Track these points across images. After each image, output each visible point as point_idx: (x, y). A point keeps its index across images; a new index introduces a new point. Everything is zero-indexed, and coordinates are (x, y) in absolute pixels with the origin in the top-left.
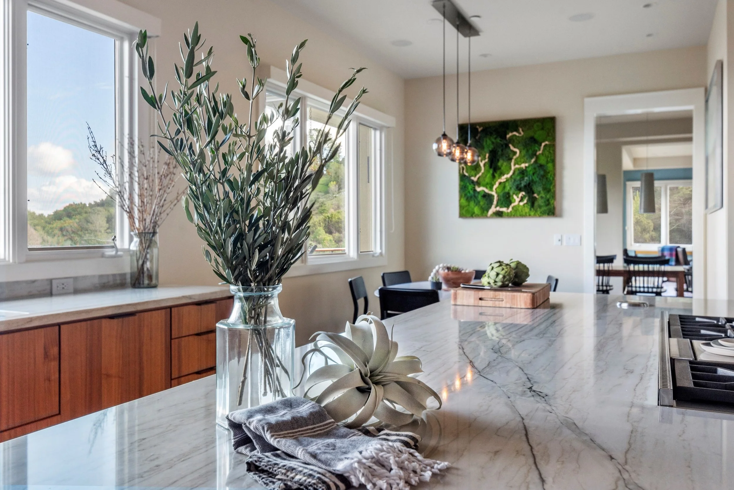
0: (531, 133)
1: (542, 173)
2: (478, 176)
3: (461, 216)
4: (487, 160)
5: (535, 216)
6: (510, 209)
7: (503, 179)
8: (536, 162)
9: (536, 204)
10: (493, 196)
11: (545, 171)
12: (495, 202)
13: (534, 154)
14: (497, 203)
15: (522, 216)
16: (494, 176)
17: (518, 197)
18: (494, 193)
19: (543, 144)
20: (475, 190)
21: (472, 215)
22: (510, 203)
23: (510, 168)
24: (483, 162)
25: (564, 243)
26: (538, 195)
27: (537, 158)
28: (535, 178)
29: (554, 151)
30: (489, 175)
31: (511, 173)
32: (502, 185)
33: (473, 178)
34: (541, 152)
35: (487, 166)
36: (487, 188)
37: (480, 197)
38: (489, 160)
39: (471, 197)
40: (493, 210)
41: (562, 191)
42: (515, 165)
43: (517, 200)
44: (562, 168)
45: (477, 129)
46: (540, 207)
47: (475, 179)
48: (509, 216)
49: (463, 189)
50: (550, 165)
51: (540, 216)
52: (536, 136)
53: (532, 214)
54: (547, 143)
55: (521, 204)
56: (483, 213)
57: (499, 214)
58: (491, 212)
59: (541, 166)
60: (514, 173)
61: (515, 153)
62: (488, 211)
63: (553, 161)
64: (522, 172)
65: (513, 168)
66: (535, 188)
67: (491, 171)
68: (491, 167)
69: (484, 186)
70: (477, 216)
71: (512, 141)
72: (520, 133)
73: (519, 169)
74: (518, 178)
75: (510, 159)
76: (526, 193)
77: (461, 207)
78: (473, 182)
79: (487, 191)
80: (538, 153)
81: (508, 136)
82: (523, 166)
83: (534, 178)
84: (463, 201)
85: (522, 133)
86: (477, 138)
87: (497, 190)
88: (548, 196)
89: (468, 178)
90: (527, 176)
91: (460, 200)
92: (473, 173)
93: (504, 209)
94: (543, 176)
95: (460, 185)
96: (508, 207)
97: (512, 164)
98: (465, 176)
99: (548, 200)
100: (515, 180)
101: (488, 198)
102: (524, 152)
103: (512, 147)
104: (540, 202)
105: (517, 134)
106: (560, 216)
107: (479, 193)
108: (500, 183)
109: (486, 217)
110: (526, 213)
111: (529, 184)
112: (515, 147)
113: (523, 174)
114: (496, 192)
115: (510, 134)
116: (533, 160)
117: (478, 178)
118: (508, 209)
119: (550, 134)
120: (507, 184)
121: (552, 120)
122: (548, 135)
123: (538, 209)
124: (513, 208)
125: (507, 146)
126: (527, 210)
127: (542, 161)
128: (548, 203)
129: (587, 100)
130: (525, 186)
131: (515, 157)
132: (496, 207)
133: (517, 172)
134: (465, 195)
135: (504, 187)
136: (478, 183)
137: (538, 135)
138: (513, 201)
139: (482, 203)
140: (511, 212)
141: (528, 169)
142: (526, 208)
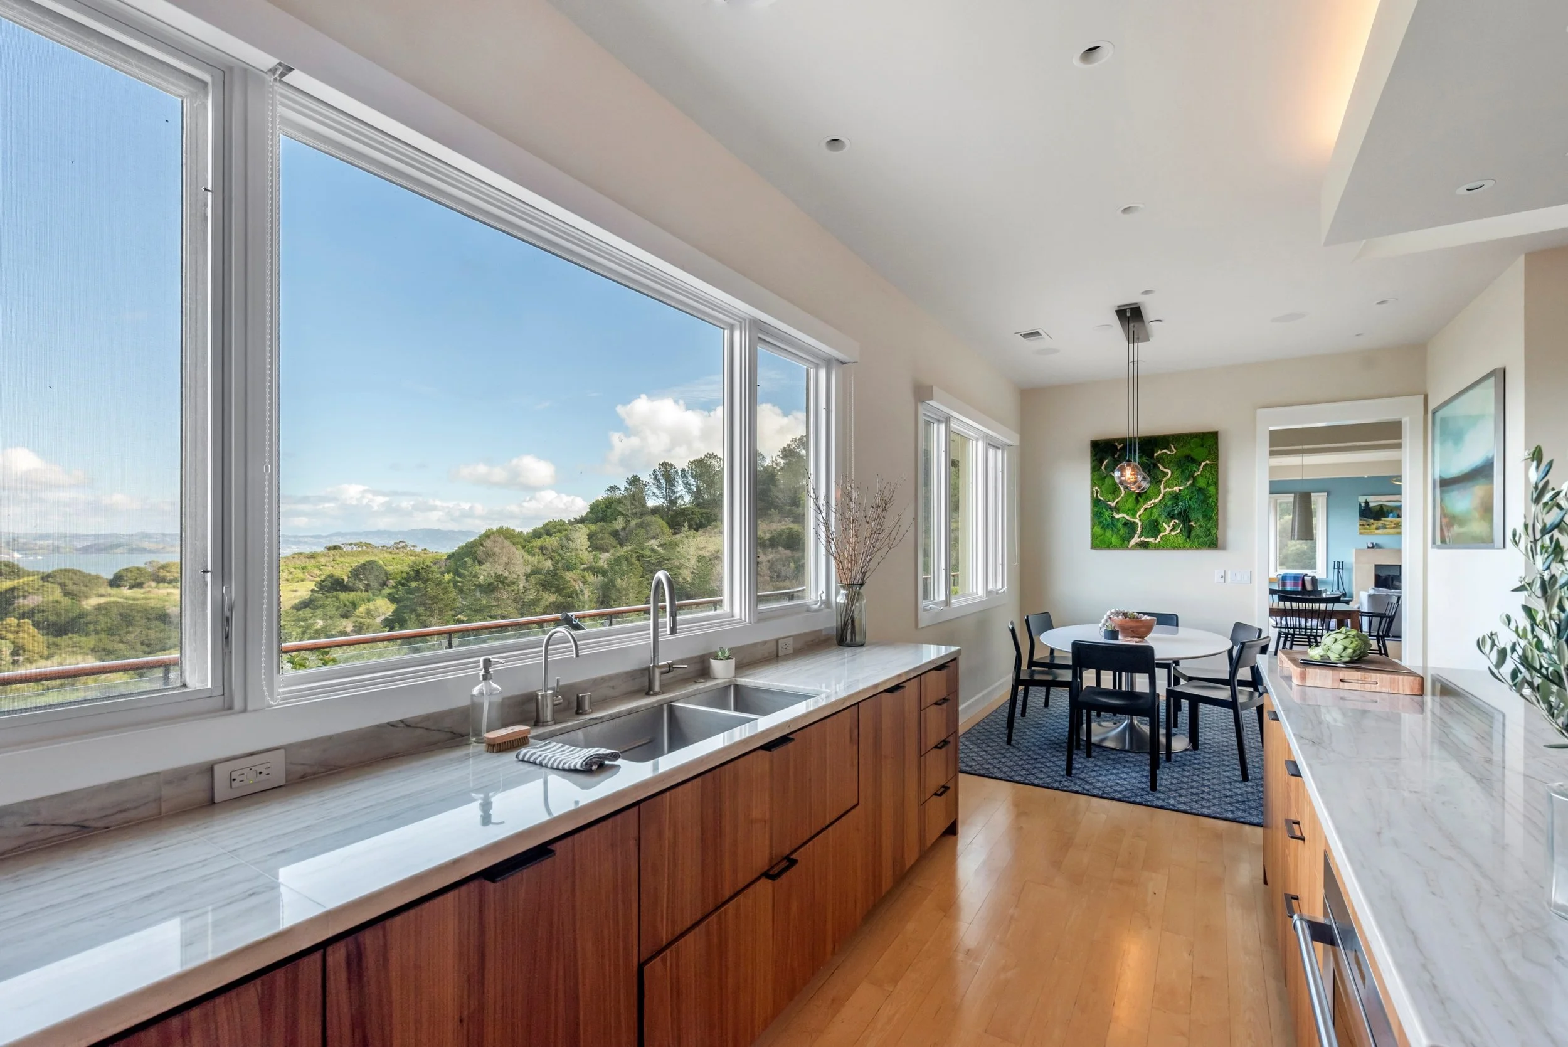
0: (1186, 451)
1: (1202, 497)
2: (1116, 501)
3: (1094, 546)
5: (1190, 548)
6: (1159, 539)
7: (1149, 504)
8: (1193, 485)
9: (1193, 534)
10: (1137, 524)
11: (1205, 495)
12: (1139, 531)
13: (1191, 476)
14: (1142, 532)
15: (1174, 548)
16: (1137, 501)
17: (1169, 526)
18: (1137, 521)
19: (1203, 464)
20: (1113, 517)
21: (1109, 546)
22: (1160, 532)
23: (1160, 492)
25: (1229, 580)
26: (1196, 523)
27: (1195, 479)
28: (1193, 504)
29: (1217, 472)
30: (1131, 500)
31: (1160, 497)
32: (1148, 511)
33: (1110, 503)
34: (1199, 473)
36: (1128, 515)
37: (1120, 525)
39: (1108, 525)
40: (1136, 539)
41: (1225, 519)
42: (1165, 488)
43: (1168, 529)
44: (1226, 492)
45: (1116, 446)
46: (1198, 537)
47: (1113, 504)
48: (1157, 547)
49: (1097, 516)
50: (1212, 489)
51: (1197, 548)
52: (1194, 455)
53: (1188, 545)
54: (1208, 462)
55: (1173, 533)
56: (1123, 543)
57: (1144, 545)
58: (1133, 542)
59: (1200, 489)
60: (1163, 498)
61: (1166, 474)
62: (1129, 542)
63: (1216, 484)
64: (1176, 497)
65: (1163, 491)
66: (1192, 515)
69: (1124, 512)
70: (1115, 547)
71: (1160, 459)
72: (1173, 451)
73: (1170, 493)
74: (1169, 503)
75: (1160, 481)
76: (1180, 521)
77: (1094, 536)
78: (1111, 508)
79: (1128, 518)
80: (1196, 474)
81: (1156, 455)
82: (1176, 489)
83: (1191, 503)
84: (1098, 530)
85: (1175, 451)
86: (1116, 456)
87: (1142, 516)
88: (1209, 525)
89: (1104, 502)
90: (1182, 501)
91: (1092, 529)
92: (1110, 497)
93: (1151, 540)
94: (1203, 502)
95: (1092, 510)
96: (1156, 537)
97: (1162, 486)
98: (1100, 500)
99: (1209, 530)
100: (1166, 505)
101: (1130, 526)
102: (1177, 474)
103: (1161, 468)
104: (1197, 531)
105: (1169, 452)
106: (1224, 548)
107: (1118, 520)
108: (1146, 509)
109: (1127, 548)
110: (1180, 544)
111: (1185, 511)
112: (1165, 468)
113: (1177, 499)
114: (1140, 520)
115: (1159, 452)
116: (1190, 482)
117: (1117, 503)
118: (1156, 540)
119: (1212, 452)
120: (1154, 510)
121: (1214, 435)
122: (1210, 453)
123: (1196, 540)
124: (1161, 538)
125: (1155, 465)
126: (1181, 540)
127: (1202, 483)
128: (1208, 533)
129: (1259, 411)
130: (1180, 513)
131: (1165, 479)
132: (1139, 537)
133: (1168, 497)
134: (1101, 523)
135: (1151, 514)
136: (1117, 509)
137: (1198, 453)
138: (1162, 530)
139: (1122, 532)
140: (1159, 542)
141: (1183, 494)
142: (1179, 538)
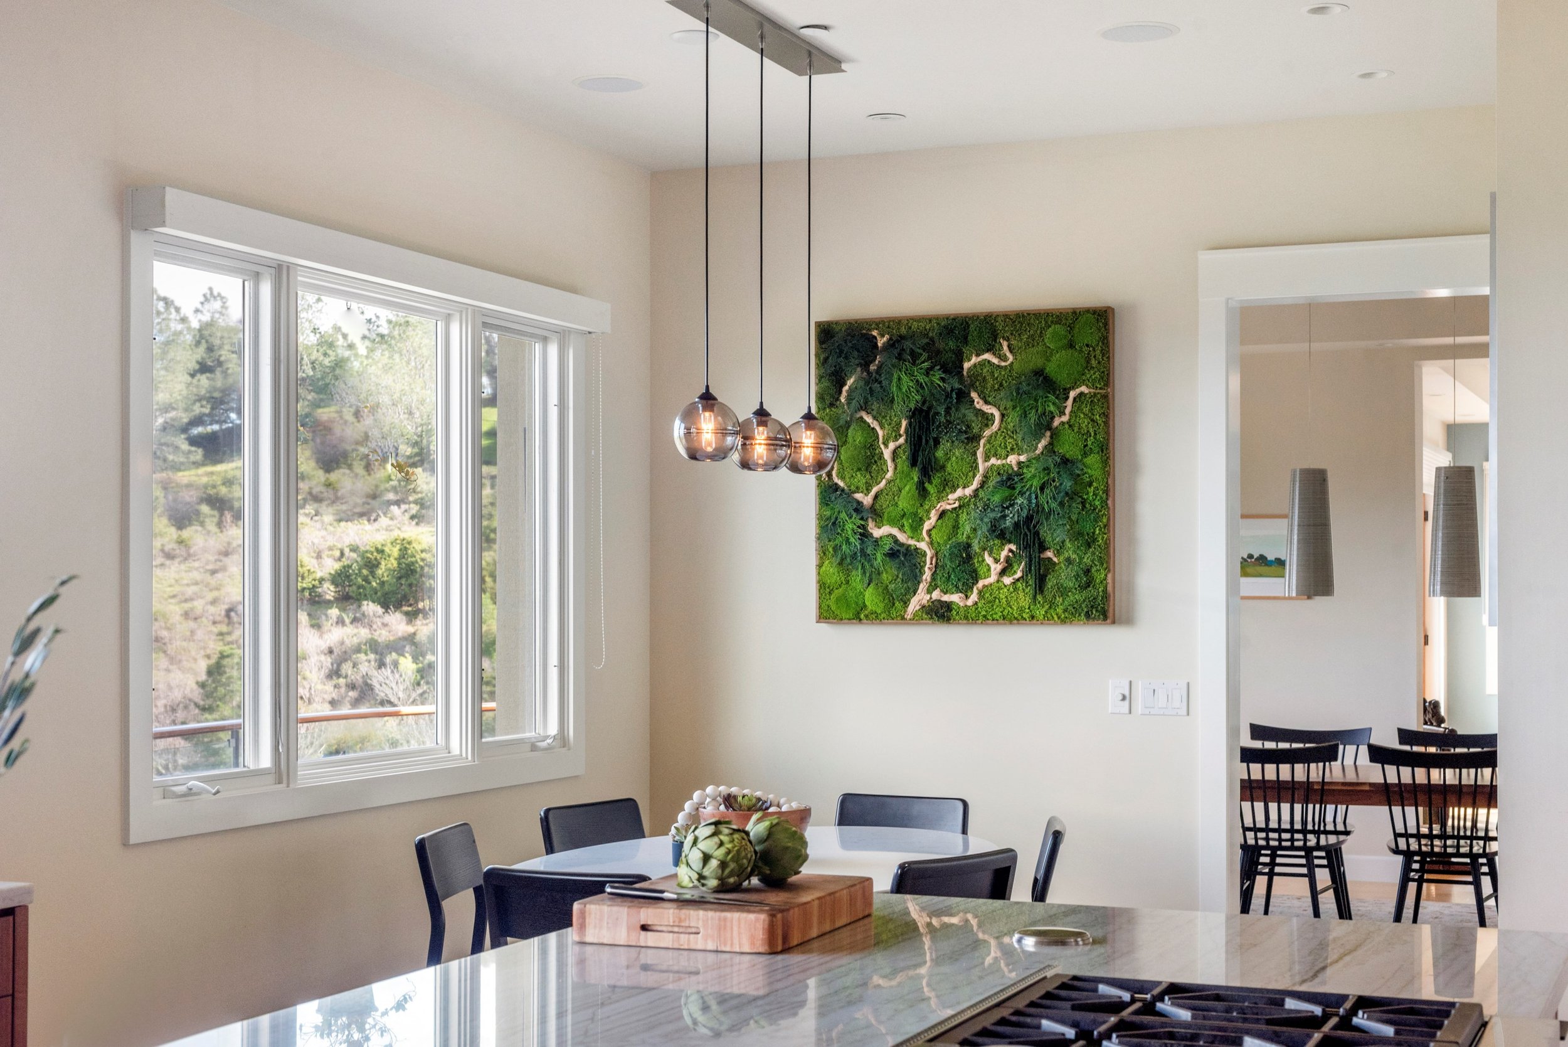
0: (1034, 359)
1: (1071, 484)
2: (874, 491)
3: (824, 614)
4: (902, 440)
5: (1047, 619)
6: (974, 597)
7: (952, 501)
8: (1050, 449)
9: (1051, 582)
10: (925, 555)
11: (1075, 478)
12: (927, 575)
13: (1044, 425)
14: (933, 578)
15: (1008, 620)
16: (923, 492)
17: (997, 561)
18: (923, 546)
19: (1072, 394)
20: (865, 535)
21: (859, 615)
22: (975, 578)
23: (974, 467)
24: (892, 446)
25: (1140, 706)
26: (1058, 553)
27: (1055, 434)
28: (1050, 501)
30: (909, 489)
31: (977, 482)
32: (949, 521)
33: (858, 496)
34: (1064, 418)
35: (904, 457)
36: (901, 528)
38: (906, 441)
39: (855, 557)
40: (921, 596)
41: (1132, 539)
42: (987, 458)
43: (996, 568)
44: (1134, 469)
45: (874, 340)
46: (1062, 591)
47: (867, 500)
48: (970, 617)
49: (830, 530)
50: (1093, 460)
51: (1059, 621)
52: (1053, 368)
53: (1037, 613)
54: (1084, 389)
55: (1007, 580)
56: (891, 607)
57: (940, 613)
58: (914, 605)
59: (1065, 461)
60: (983, 485)
61: (987, 419)
62: (906, 603)
63: (1105, 449)
64: (1010, 480)
65: (981, 468)
66: (1049, 532)
67: (915, 476)
68: (914, 463)
69: (892, 522)
70: (872, 620)
71: (979, 380)
72: (1005, 358)
73: (998, 470)
74: (997, 498)
75: (977, 440)
76: (1023, 546)
77: (824, 588)
78: (858, 508)
79: (902, 538)
80: (1056, 422)
81: (967, 366)
82: (1012, 459)
83: (1043, 499)
84: (832, 569)
85: (1010, 357)
86: (871, 366)
87: (933, 532)
88: (1088, 559)
89: (846, 495)
90: (1021, 494)
91: (820, 566)
92: (860, 479)
93: (955, 597)
94: (1075, 495)
95: (819, 521)
96: (967, 590)
97: (980, 453)
98: (838, 487)
99: (1088, 571)
100: (987, 504)
101: (909, 559)
102: (1013, 418)
103: (978, 401)
104: (1060, 574)
105: (995, 360)
106: (1127, 620)
107: (879, 541)
108: (942, 515)
109: (901, 620)
110: (1017, 610)
111: (1029, 518)
112: (986, 401)
113: (1014, 488)
114: (931, 543)
115: (973, 359)
116: (1044, 442)
117: (877, 498)
118: (967, 597)
119: (1097, 363)
120: (963, 517)
121: (1103, 320)
122: (1092, 363)
123: (1058, 599)
124: (980, 592)
125: (963, 397)
126: (1022, 599)
127: (1069, 447)
128: (1090, 579)
130: (1019, 526)
131: (987, 434)
132: (929, 592)
133: (994, 481)
134: (836, 549)
135: (955, 527)
136: (876, 514)
137: (1059, 365)
138: (982, 571)
139: (886, 577)
140: (976, 603)
141: (1028, 473)
142: (1020, 595)
